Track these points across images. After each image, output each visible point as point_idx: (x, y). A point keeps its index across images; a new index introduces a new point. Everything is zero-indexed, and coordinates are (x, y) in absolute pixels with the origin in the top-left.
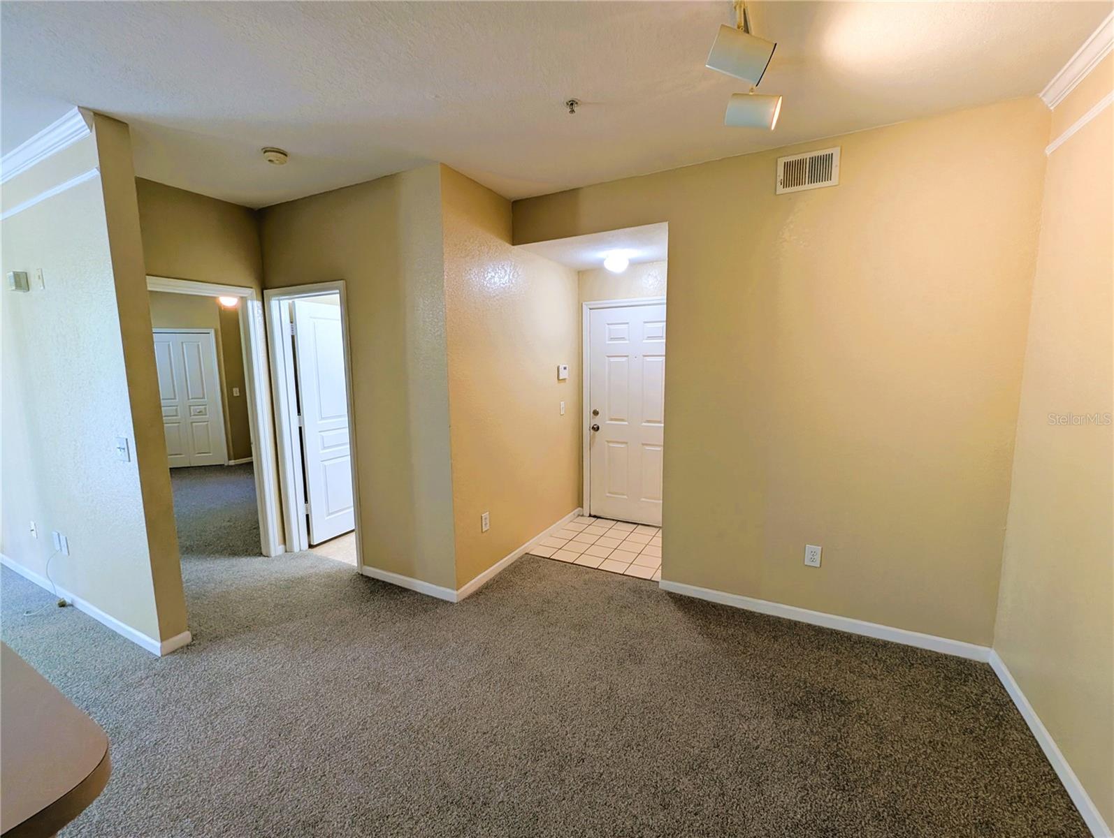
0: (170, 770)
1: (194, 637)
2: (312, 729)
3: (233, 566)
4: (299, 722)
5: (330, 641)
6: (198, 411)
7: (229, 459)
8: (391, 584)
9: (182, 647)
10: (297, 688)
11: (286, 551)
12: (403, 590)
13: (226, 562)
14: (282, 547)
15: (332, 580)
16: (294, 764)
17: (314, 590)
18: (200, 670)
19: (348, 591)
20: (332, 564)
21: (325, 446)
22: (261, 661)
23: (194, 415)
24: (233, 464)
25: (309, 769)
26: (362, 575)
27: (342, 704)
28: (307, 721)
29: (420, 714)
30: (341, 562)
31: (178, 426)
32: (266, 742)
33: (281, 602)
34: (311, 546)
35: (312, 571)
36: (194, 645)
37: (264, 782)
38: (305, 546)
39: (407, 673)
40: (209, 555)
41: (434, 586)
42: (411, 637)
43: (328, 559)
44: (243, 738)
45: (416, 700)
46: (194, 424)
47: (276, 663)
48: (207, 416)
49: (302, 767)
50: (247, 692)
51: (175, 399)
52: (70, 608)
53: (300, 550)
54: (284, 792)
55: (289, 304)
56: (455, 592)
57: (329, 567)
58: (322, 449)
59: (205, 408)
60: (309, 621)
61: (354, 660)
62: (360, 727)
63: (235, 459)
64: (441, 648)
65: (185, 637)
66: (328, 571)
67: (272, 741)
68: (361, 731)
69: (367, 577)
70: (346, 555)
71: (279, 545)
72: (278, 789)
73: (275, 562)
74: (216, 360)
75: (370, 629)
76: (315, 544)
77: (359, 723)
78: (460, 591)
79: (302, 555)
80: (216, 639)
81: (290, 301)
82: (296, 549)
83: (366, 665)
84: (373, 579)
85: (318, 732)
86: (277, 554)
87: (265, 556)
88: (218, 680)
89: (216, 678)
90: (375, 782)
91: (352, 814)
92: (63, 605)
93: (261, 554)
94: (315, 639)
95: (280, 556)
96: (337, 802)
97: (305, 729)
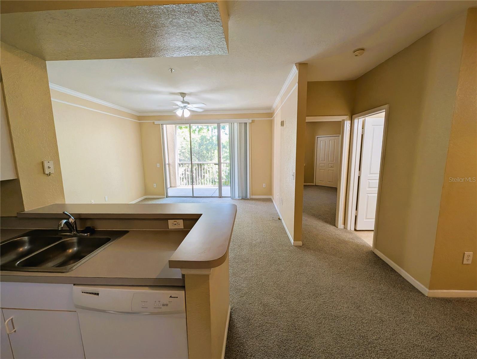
0: (281, 281)
1: (303, 244)
2: (324, 302)
3: (324, 226)
4: (321, 296)
5: (346, 273)
6: (331, 166)
8: (387, 264)
9: (299, 246)
10: (326, 283)
11: (344, 228)
12: (392, 270)
13: (322, 224)
14: (343, 225)
15: (358, 248)
16: (313, 310)
17: (349, 248)
18: (300, 256)
19: (364, 256)
20: (361, 241)
21: (370, 187)
22: (318, 265)
23: (330, 168)
25: (317, 316)
26: (374, 253)
27: (340, 302)
28: (324, 298)
29: (374, 336)
30: (366, 242)
31: (324, 171)
32: (308, 294)
33: (334, 247)
34: (355, 230)
35: (351, 240)
36: (302, 247)
37: (302, 307)
38: (353, 229)
39: (377, 311)
40: (318, 219)
41: (413, 279)
42: (387, 296)
43: (360, 238)
44: (302, 287)
45: (376, 328)
46: (329, 171)
47: (322, 269)
49: (315, 313)
50: (310, 273)
52: (280, 221)
53: (350, 230)
54: (306, 316)
55: (363, 120)
56: (428, 290)
57: (359, 242)
58: (368, 188)
60: (341, 260)
61: (353, 288)
62: (343, 317)
64: (403, 314)
65: (300, 243)
66: (358, 244)
67: (310, 296)
68: (342, 319)
69: (375, 255)
70: (368, 240)
71: (342, 224)
72: (305, 314)
73: (339, 231)
75: (366, 279)
76: (357, 229)
77: (343, 316)
78: (431, 291)
79: (350, 232)
80: (308, 248)
81: (364, 119)
82: (349, 228)
83: (357, 294)
84: (379, 257)
85: (326, 305)
86: (341, 228)
87: (336, 227)
88: (303, 263)
89: (303, 262)
90: (339, 345)
91: (324, 348)
92: (279, 219)
93: (335, 225)
94: (340, 269)
95: (341, 229)
96: (321, 338)
97: (322, 300)
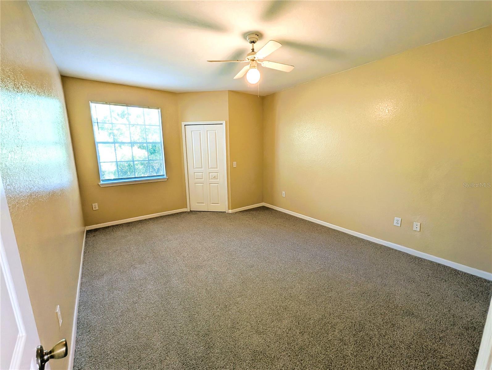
6: (213, 176)
7: (229, 209)
23: (211, 179)
24: (231, 212)
46: (211, 184)
48: (218, 180)
51: (202, 168)
59: (217, 175)
63: (232, 210)
74: (225, 144)
